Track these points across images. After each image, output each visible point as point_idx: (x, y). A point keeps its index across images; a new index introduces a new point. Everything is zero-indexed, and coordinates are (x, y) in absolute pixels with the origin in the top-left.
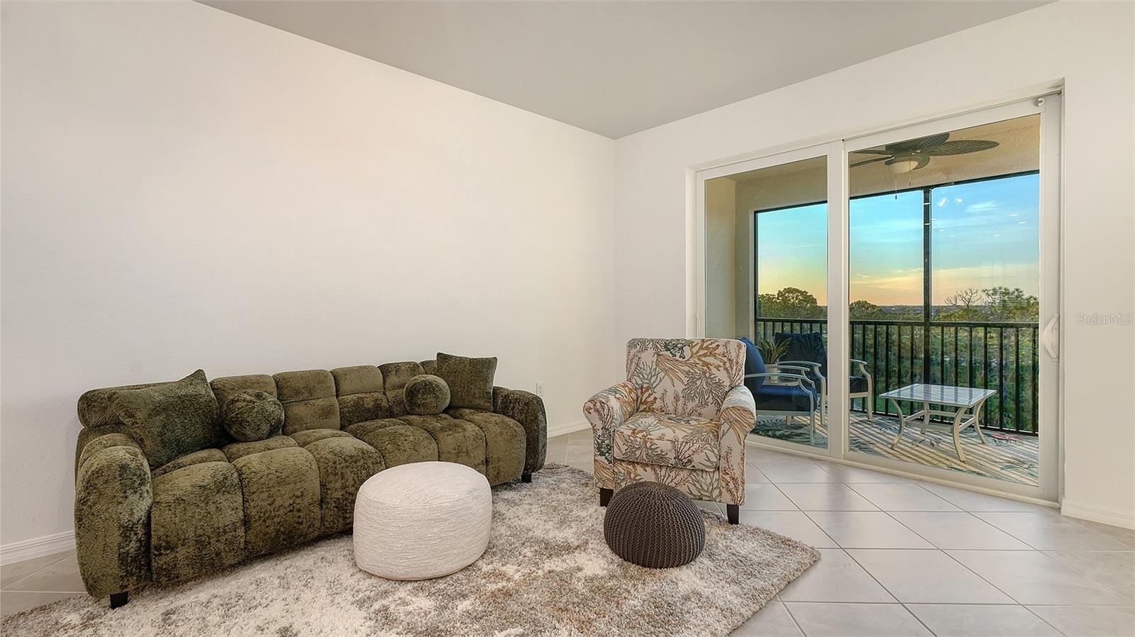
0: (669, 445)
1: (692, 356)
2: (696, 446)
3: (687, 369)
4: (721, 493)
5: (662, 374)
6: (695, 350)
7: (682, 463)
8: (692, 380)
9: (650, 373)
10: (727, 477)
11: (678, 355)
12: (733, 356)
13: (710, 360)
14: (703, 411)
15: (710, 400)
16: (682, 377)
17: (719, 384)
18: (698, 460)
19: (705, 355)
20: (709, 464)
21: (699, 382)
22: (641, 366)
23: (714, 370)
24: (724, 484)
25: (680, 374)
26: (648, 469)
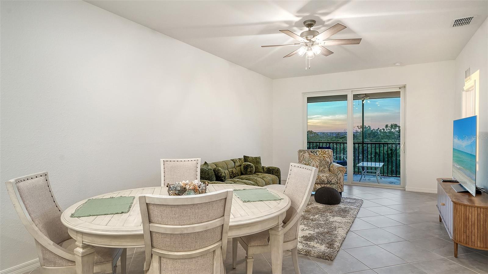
0: (326, 178)
1: (319, 155)
2: (332, 177)
3: (319, 158)
4: (338, 189)
5: (312, 160)
6: (320, 152)
7: (329, 182)
8: (321, 162)
9: (308, 160)
10: (340, 185)
11: (315, 154)
12: (330, 154)
13: (324, 155)
14: (325, 170)
15: (326, 167)
16: (318, 160)
17: (328, 162)
18: (333, 181)
19: (323, 154)
20: (336, 182)
21: (323, 162)
22: (305, 158)
23: (326, 158)
24: (339, 187)
25: (317, 160)
26: (319, 185)
